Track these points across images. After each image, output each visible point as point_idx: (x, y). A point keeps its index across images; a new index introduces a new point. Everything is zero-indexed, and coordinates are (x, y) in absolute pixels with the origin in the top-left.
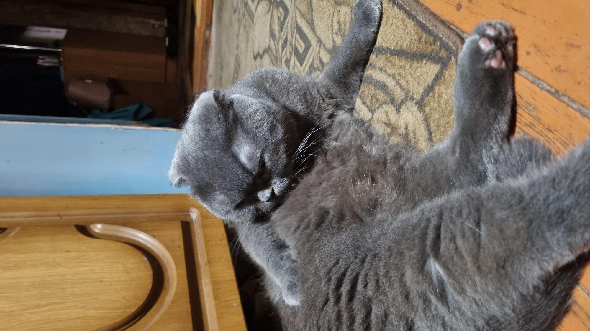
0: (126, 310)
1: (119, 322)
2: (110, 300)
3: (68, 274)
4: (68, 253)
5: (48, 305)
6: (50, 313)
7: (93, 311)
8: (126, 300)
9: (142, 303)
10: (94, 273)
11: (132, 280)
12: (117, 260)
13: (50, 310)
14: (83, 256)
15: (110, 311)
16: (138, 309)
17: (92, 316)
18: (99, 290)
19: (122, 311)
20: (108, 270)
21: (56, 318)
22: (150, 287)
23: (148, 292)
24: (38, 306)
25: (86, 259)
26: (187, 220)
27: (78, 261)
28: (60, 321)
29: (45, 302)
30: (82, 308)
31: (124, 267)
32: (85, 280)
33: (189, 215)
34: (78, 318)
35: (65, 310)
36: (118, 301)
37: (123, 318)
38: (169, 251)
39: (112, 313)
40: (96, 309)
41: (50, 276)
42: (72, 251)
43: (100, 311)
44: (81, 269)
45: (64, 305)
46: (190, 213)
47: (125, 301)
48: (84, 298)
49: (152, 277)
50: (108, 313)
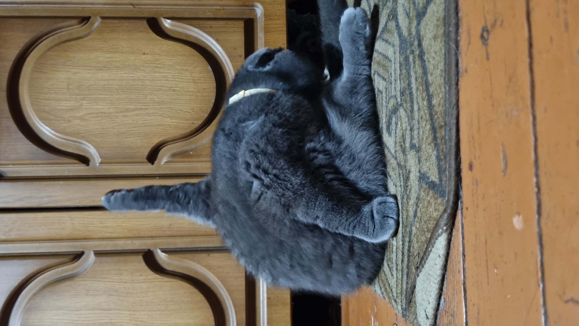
0: (194, 122)
1: (190, 132)
2: (182, 111)
3: (147, 80)
4: (144, 56)
5: (135, 110)
6: (137, 118)
7: (168, 120)
8: (194, 111)
9: (206, 116)
10: (167, 80)
11: (199, 92)
12: (186, 68)
13: (137, 115)
14: (157, 60)
15: (182, 121)
16: (204, 121)
17: (169, 125)
18: (173, 99)
19: (191, 122)
20: (178, 78)
21: (142, 123)
22: (213, 101)
23: (211, 105)
24: (127, 110)
25: (160, 64)
26: (252, 17)
27: (153, 65)
28: (146, 126)
29: (132, 107)
30: (160, 116)
31: (192, 76)
32: (161, 88)
33: (254, 10)
34: (158, 125)
35: (149, 116)
36: (188, 112)
37: (192, 129)
38: (231, 61)
39: (183, 123)
40: (171, 118)
41: (133, 80)
42: (147, 54)
43: (174, 121)
44: (157, 74)
45: (147, 111)
46: (255, 8)
47: (193, 113)
48: (161, 106)
49: (215, 90)
50: (181, 123)
